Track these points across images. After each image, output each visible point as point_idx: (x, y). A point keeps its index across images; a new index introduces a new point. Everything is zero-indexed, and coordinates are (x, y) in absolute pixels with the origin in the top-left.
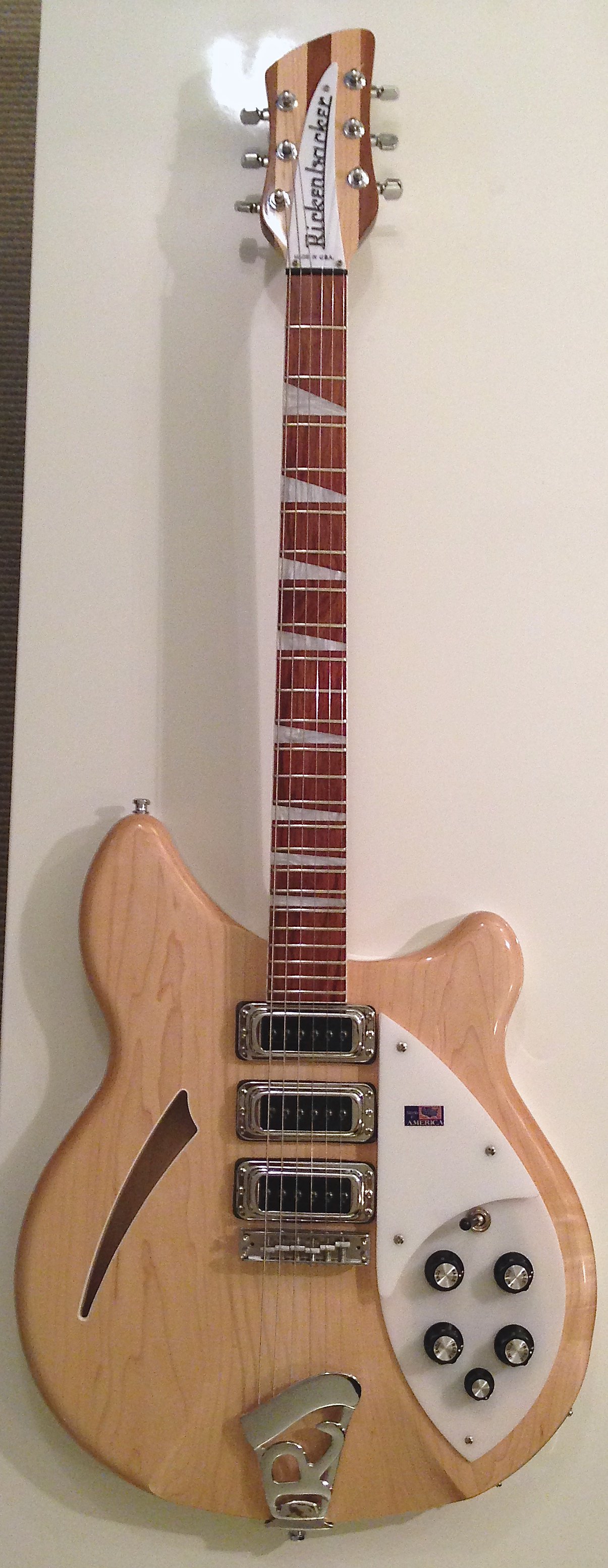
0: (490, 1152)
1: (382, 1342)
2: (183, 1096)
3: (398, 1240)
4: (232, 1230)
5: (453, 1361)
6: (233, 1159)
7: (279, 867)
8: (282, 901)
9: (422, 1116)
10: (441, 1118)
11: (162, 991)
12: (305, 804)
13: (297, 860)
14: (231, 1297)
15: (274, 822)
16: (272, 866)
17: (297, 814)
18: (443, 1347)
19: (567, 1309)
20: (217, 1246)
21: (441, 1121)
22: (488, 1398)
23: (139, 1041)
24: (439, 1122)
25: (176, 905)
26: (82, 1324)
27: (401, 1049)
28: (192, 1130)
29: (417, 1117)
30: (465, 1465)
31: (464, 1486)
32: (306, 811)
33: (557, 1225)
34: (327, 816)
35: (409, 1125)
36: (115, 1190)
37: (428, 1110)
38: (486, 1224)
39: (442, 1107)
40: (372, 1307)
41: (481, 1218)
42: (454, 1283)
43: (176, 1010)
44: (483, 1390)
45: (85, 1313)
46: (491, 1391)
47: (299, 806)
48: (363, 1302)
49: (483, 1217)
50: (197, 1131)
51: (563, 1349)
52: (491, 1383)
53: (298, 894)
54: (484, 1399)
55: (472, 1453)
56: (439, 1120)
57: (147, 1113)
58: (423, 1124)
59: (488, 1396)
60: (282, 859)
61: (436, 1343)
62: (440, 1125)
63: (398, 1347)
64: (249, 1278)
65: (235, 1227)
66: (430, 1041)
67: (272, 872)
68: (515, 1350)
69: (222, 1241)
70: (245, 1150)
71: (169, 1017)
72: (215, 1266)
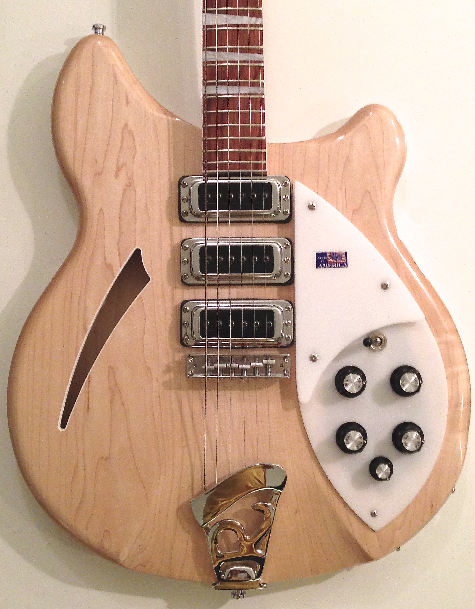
0: (385, 287)
1: (302, 439)
2: (138, 253)
3: (313, 359)
4: (179, 356)
5: (360, 450)
6: (180, 301)
7: (208, 63)
8: (212, 90)
9: (330, 260)
10: (345, 261)
11: (118, 170)
12: (228, 10)
13: (224, 56)
14: (180, 408)
15: (204, 27)
16: (204, 63)
17: (222, 19)
18: (352, 439)
19: (449, 408)
20: (168, 369)
21: (345, 264)
22: (389, 479)
23: (101, 210)
24: (344, 264)
25: (128, 102)
26: (61, 434)
27: (311, 207)
28: (146, 279)
29: (326, 261)
30: (369, 533)
31: (370, 550)
32: (229, 17)
33: (439, 344)
34: (246, 20)
35: (320, 267)
36: (85, 329)
37: (335, 256)
38: (383, 343)
39: (346, 253)
40: (293, 412)
41: (379, 340)
42: (359, 389)
43: (129, 185)
44: (386, 473)
45: (63, 425)
46: (392, 472)
47: (224, 12)
48: (286, 408)
49: (380, 339)
50: (150, 280)
51: (446, 440)
52: (391, 467)
53: (224, 84)
54: (386, 479)
55: (376, 524)
56: (343, 263)
57: (109, 267)
58: (331, 266)
59: (389, 477)
60: (211, 56)
61: (346, 436)
62: (345, 266)
63: (315, 442)
64: (194, 394)
65: (182, 354)
66: (334, 203)
67: (204, 68)
68: (410, 439)
69: (172, 365)
70: (188, 294)
71: (125, 191)
72: (168, 386)
